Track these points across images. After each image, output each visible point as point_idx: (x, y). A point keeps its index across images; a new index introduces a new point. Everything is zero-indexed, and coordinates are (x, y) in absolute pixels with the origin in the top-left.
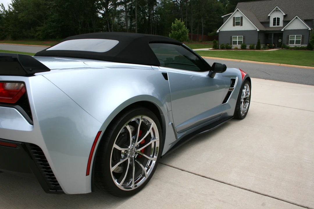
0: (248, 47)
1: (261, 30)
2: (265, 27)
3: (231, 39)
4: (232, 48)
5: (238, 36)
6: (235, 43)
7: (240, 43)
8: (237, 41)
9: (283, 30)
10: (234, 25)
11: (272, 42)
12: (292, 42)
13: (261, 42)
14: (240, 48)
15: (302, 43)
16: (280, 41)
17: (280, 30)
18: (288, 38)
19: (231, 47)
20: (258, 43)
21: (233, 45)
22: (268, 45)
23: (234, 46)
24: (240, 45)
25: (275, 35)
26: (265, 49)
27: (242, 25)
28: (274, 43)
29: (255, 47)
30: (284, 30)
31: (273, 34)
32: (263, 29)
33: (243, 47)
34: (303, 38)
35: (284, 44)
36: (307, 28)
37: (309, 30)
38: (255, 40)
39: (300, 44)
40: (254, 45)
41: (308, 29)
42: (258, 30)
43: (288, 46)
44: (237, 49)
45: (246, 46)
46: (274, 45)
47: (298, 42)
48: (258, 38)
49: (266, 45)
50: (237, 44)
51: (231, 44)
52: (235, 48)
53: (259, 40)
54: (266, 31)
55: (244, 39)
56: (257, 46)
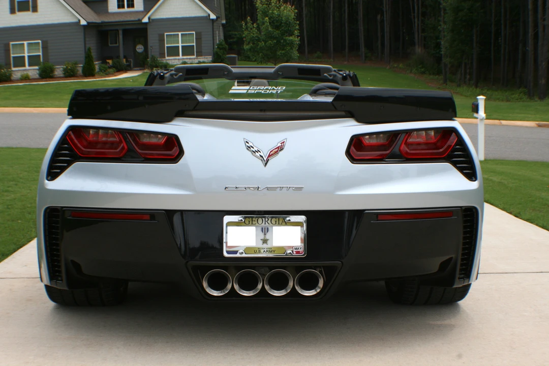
0: (59, 71)
1: (90, 21)
2: (97, 12)
3: (7, 51)
4: (12, 78)
5: (25, 43)
6: (20, 62)
7: (33, 60)
9: (145, 20)
10: (12, 11)
11: (122, 55)
12: (174, 51)
13: (94, 54)
14: (37, 76)
15: (199, 54)
16: (140, 48)
17: (140, 20)
18: (162, 41)
19: (10, 75)
20: (86, 57)
21: (14, 69)
22: (110, 62)
23: (17, 73)
24: (37, 67)
25: (126, 32)
26: (108, 75)
27: (35, 9)
28: (125, 57)
29: (78, 71)
30: (149, 18)
31: (121, 32)
32: (95, 19)
33: (46, 74)
34: (199, 39)
35: (153, 58)
36: (205, 15)
37: (213, 20)
38: (77, 49)
39: (195, 57)
40: (76, 64)
41: (209, 15)
42: (83, 22)
43: (165, 61)
44: (25, 78)
45: (52, 70)
46: (124, 60)
47: (187, 50)
48: (85, 44)
49: (104, 61)
50: (24, 66)
51: (8, 65)
52: (22, 76)
53: (89, 49)
54: (102, 23)
55: (45, 48)
56: (84, 68)
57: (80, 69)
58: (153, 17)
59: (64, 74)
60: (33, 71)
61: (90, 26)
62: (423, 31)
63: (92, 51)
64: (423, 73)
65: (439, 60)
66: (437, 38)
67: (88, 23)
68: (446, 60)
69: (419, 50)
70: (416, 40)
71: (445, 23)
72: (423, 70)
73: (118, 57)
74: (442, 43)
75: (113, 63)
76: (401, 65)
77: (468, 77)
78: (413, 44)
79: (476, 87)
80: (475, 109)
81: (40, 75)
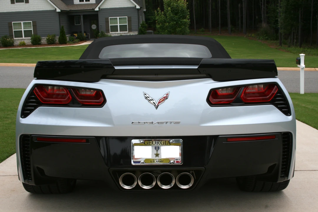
0: (44, 40)
1: (63, 10)
3: (10, 27)
4: (14, 44)
5: (22, 22)
6: (19, 34)
7: (27, 33)
9: (97, 9)
10: (13, 2)
11: (83, 31)
12: (115, 29)
13: (66, 30)
14: (30, 43)
15: (130, 30)
16: (94, 27)
17: (94, 9)
18: (107, 22)
19: (13, 42)
20: (61, 32)
21: (15, 39)
22: (76, 35)
23: (17, 41)
24: (30, 38)
25: (84, 16)
26: (75, 43)
27: (27, 1)
28: (85, 32)
29: (56, 40)
30: (99, 8)
31: (82, 17)
32: (66, 8)
33: (36, 42)
34: (130, 21)
35: (102, 33)
36: (133, 6)
37: (138, 9)
38: (54, 28)
39: (127, 32)
40: (55, 36)
41: (136, 6)
42: (58, 10)
43: (109, 35)
44: (23, 45)
45: (40, 40)
46: (85, 34)
47: (123, 28)
48: (60, 24)
49: (72, 35)
50: (22, 37)
51: (11, 36)
52: (20, 43)
53: (63, 27)
54: (70, 11)
55: (35, 26)
56: (59, 38)
57: (57, 40)
58: (101, 8)
59: (47, 42)
60: (27, 40)
61: (62, 13)
62: (267, 13)
63: (64, 28)
64: (267, 39)
65: (277, 31)
66: (276, 17)
67: (61, 10)
68: (281, 31)
69: (264, 25)
70: (263, 19)
71: (281, 7)
72: (267, 37)
73: (81, 32)
74: (279, 20)
75: (78, 36)
76: (253, 35)
77: (295, 41)
78: (261, 21)
79: (300, 47)
80: (299, 62)
81: (32, 42)
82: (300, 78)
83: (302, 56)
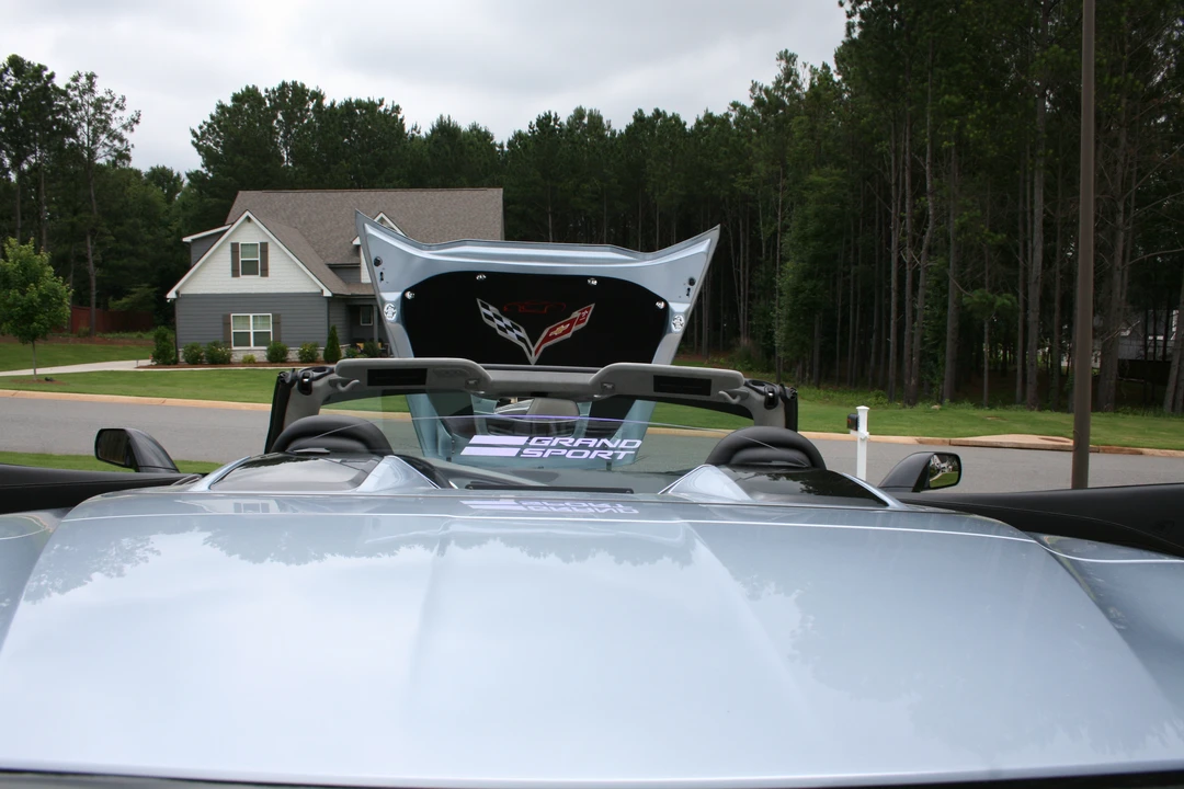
0: (293, 355)
1: (336, 292)
2: (347, 282)
3: (227, 324)
4: (232, 360)
5: (251, 315)
6: (243, 339)
7: (261, 338)
8: (252, 331)
10: (235, 273)
11: (376, 338)
13: (340, 334)
14: (265, 359)
19: (230, 356)
20: (329, 338)
21: (234, 348)
22: (361, 345)
23: (238, 352)
24: (265, 348)
27: (265, 273)
28: (380, 340)
29: (318, 355)
31: (375, 309)
32: (344, 290)
33: (277, 356)
38: (317, 329)
40: (316, 346)
42: (327, 293)
44: (250, 361)
45: (285, 353)
46: (380, 345)
48: (329, 321)
49: (354, 345)
50: (249, 345)
51: (227, 343)
52: (245, 358)
53: (334, 329)
54: (352, 295)
55: (276, 323)
56: (325, 351)
57: (321, 353)
59: (301, 358)
60: (260, 353)
61: (336, 299)
62: (750, 318)
63: (337, 331)
64: (751, 369)
65: (770, 352)
66: (769, 326)
67: (334, 294)
68: (781, 354)
69: (744, 341)
70: (741, 329)
71: (781, 308)
72: (749, 366)
73: (372, 340)
74: (776, 333)
75: (365, 347)
76: (722, 360)
77: (808, 375)
78: (738, 334)
80: (853, 424)
81: (269, 358)
82: (856, 459)
83: (863, 412)
